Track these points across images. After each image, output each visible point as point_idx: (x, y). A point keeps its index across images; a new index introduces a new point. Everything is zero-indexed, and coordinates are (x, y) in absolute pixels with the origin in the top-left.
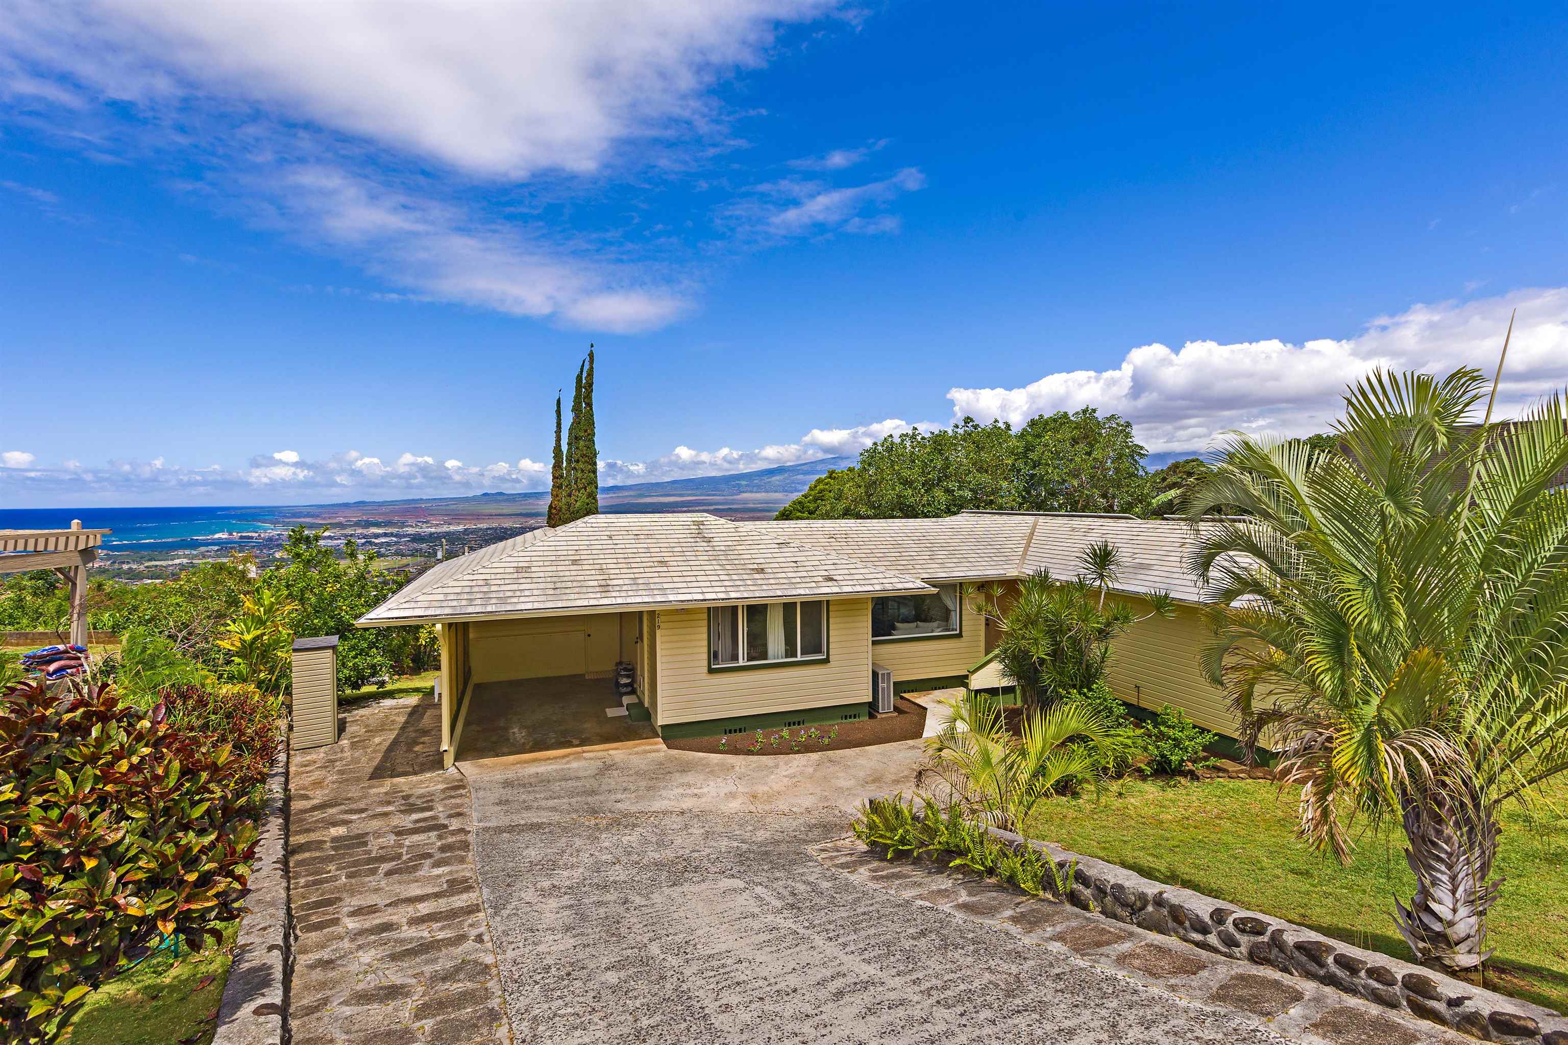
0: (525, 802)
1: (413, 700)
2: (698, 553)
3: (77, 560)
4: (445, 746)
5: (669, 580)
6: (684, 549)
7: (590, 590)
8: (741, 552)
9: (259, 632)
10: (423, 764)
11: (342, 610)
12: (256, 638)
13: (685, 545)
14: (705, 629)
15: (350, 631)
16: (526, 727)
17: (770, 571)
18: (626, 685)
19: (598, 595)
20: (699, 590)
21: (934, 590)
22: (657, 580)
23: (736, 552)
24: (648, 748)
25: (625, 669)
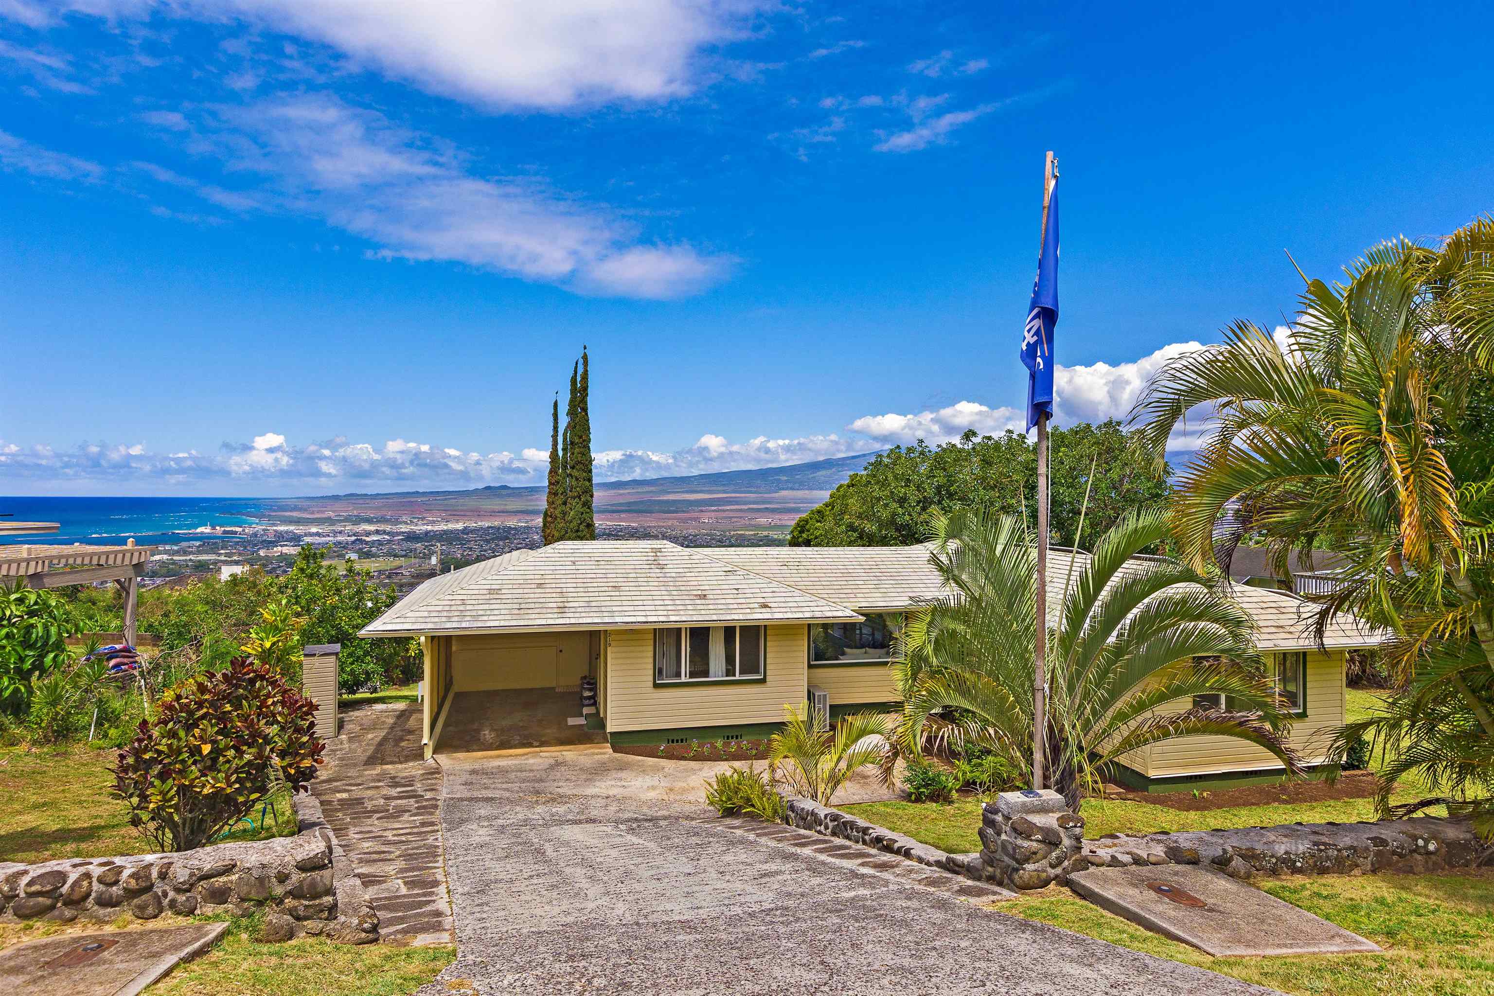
0: (485, 784)
1: (401, 706)
2: (650, 579)
3: (131, 573)
4: (425, 740)
5: (619, 603)
6: (638, 575)
7: (549, 611)
8: (689, 579)
9: (275, 639)
10: (407, 756)
11: (342, 620)
12: (273, 644)
13: (640, 571)
14: (651, 648)
15: (349, 640)
16: (495, 730)
17: (711, 597)
18: (589, 698)
19: (556, 616)
20: (643, 613)
21: (862, 619)
22: (608, 603)
23: (685, 579)
24: (596, 751)
25: (588, 683)
